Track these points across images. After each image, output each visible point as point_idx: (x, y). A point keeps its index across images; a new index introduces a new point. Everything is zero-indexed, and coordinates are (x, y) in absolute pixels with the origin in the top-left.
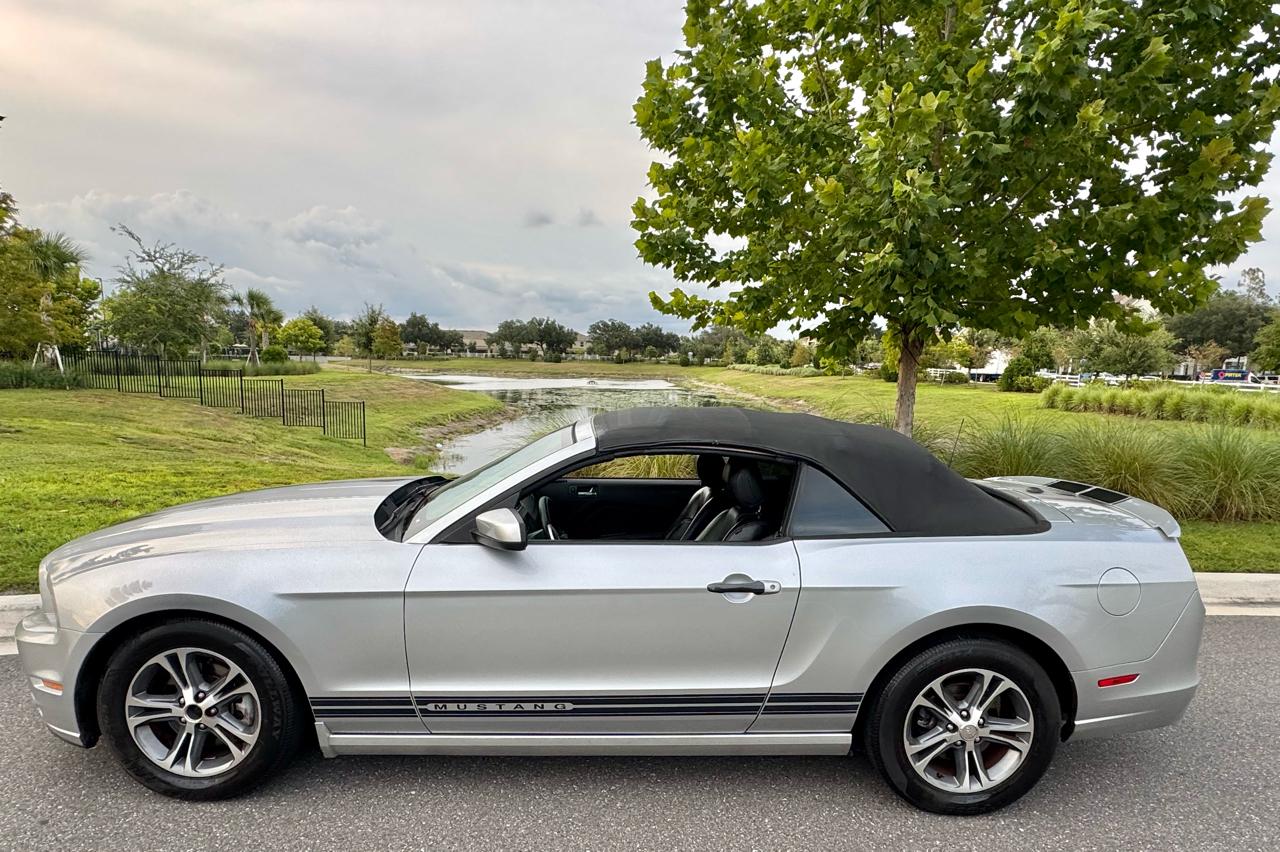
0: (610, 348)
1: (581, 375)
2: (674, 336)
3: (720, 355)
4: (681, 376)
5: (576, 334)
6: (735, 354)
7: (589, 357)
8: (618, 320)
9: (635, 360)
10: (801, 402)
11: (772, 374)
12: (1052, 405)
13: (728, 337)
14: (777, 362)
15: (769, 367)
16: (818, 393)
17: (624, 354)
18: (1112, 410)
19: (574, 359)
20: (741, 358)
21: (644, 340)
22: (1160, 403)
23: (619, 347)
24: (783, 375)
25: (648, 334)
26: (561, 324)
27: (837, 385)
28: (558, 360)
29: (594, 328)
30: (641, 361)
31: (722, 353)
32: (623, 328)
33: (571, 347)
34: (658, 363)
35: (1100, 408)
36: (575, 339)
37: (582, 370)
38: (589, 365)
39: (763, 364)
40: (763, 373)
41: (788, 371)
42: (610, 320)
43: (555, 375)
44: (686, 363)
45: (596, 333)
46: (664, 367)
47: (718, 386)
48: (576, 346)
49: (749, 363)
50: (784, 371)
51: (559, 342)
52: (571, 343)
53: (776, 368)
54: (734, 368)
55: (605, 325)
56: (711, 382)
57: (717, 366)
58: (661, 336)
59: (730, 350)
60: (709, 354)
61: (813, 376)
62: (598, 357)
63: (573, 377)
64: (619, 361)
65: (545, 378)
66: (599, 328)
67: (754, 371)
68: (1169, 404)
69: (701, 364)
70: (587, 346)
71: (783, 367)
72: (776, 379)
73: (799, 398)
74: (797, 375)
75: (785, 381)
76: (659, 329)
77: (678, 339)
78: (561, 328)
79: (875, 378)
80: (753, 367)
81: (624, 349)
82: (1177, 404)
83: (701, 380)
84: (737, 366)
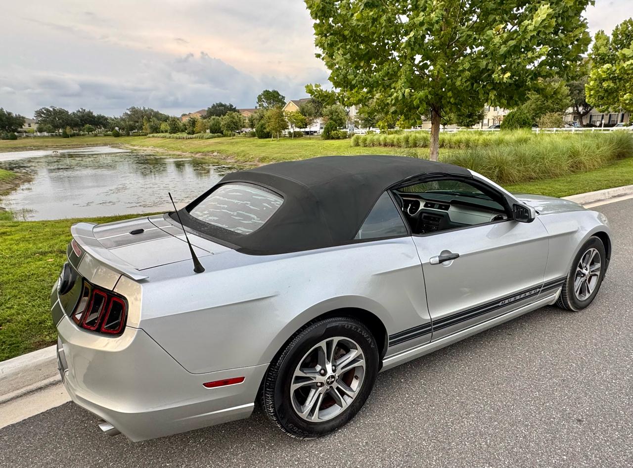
0: (56, 127)
1: (38, 148)
2: (103, 117)
3: (141, 128)
4: (117, 144)
5: (23, 118)
6: (151, 127)
7: (39, 134)
8: (57, 108)
9: (78, 135)
10: (215, 154)
11: (184, 138)
12: (357, 145)
13: (143, 117)
14: (182, 131)
15: (179, 135)
16: (223, 148)
17: (68, 130)
18: (385, 145)
19: (27, 137)
20: (156, 130)
21: (81, 120)
22: (407, 140)
23: (63, 127)
24: (191, 138)
25: (83, 116)
26: (9, 111)
27: (232, 143)
28: (15, 138)
29: (39, 113)
30: (83, 135)
31: (141, 127)
32: (64, 112)
33: (22, 128)
34: (96, 135)
35: (380, 145)
36: (24, 122)
37: (38, 144)
38: (42, 140)
39: (175, 133)
40: (177, 138)
41: (194, 136)
42: (51, 107)
43: (16, 149)
44: (117, 135)
45: (41, 116)
46: (101, 138)
47: (150, 148)
48: (26, 127)
49: (162, 132)
50: (190, 136)
51: (10, 125)
52: (21, 125)
53: (185, 135)
54: (153, 137)
55: (48, 110)
56: (143, 146)
57: (140, 135)
58: (94, 117)
59: (147, 126)
60: (132, 128)
61: (212, 138)
62: (46, 134)
63: (32, 150)
64: (66, 136)
65: (9, 151)
66: (43, 113)
67: (170, 138)
68: (411, 140)
69: (128, 135)
70: (34, 127)
71: (189, 133)
72: (189, 141)
73: (213, 152)
74: (202, 138)
75: (196, 142)
76: (90, 113)
77: (106, 119)
78: (9, 114)
79: (250, 137)
80: (167, 135)
81: (68, 128)
82: (414, 140)
83: (134, 146)
84: (155, 135)
